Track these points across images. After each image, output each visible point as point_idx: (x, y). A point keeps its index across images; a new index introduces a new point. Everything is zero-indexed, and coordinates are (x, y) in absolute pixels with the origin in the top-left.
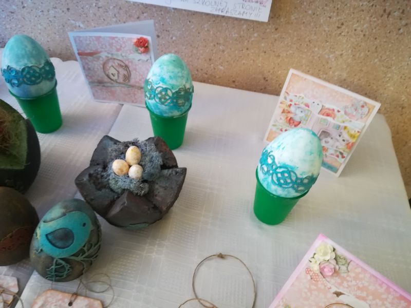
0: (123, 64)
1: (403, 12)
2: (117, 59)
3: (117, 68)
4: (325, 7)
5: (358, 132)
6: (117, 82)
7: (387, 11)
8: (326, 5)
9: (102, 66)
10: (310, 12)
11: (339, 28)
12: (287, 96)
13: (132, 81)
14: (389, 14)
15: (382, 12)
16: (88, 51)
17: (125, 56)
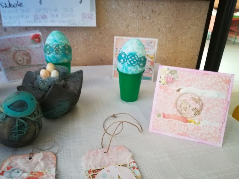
0: (25, 53)
1: (150, 16)
2: (22, 51)
3: (22, 56)
4: (119, 19)
5: (153, 55)
6: (23, 65)
7: (144, 17)
8: (119, 18)
9: (12, 57)
10: (113, 22)
11: (127, 28)
12: (117, 50)
13: (32, 63)
14: (145, 18)
15: (142, 17)
16: (4, 48)
17: (27, 48)
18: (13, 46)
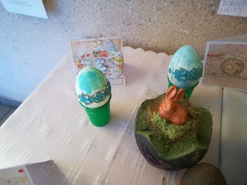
0: (240, 63)
2: (237, 60)
3: (233, 66)
6: (228, 74)
9: (221, 63)
13: (241, 75)
16: (216, 54)
17: (245, 58)
18: (228, 53)
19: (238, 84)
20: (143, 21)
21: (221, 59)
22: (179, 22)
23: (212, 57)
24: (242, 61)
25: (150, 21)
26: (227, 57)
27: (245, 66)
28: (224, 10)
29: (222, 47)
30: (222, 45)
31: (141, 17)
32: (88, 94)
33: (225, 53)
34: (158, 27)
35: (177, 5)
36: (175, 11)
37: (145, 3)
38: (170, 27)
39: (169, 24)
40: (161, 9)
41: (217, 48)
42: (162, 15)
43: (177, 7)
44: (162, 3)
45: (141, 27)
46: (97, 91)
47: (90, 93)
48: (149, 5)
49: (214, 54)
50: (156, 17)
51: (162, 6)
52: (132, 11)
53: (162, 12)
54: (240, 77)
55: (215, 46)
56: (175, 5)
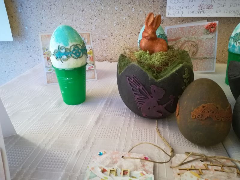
0: (194, 44)
2: (191, 41)
3: (190, 47)
13: (198, 55)
16: (174, 38)
17: (197, 38)
18: (183, 36)
19: (198, 66)
20: (106, 36)
21: (179, 42)
22: (137, 33)
23: (171, 42)
24: (196, 42)
25: (112, 35)
26: (183, 40)
27: (199, 46)
28: (170, 13)
29: (177, 31)
30: (177, 29)
31: (104, 33)
32: (64, 46)
33: (180, 37)
34: (120, 40)
35: (133, 18)
36: (132, 23)
37: (107, 19)
38: (129, 39)
39: (128, 36)
40: (121, 23)
41: (173, 32)
42: (122, 29)
43: (133, 20)
44: (121, 17)
45: (105, 42)
46: (75, 43)
47: (66, 46)
48: (110, 21)
49: (172, 39)
50: (117, 31)
51: (121, 20)
52: (96, 28)
53: (122, 26)
54: (197, 58)
55: (172, 30)
56: (131, 18)
